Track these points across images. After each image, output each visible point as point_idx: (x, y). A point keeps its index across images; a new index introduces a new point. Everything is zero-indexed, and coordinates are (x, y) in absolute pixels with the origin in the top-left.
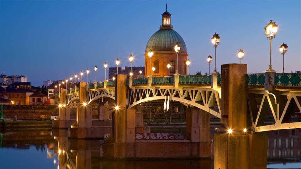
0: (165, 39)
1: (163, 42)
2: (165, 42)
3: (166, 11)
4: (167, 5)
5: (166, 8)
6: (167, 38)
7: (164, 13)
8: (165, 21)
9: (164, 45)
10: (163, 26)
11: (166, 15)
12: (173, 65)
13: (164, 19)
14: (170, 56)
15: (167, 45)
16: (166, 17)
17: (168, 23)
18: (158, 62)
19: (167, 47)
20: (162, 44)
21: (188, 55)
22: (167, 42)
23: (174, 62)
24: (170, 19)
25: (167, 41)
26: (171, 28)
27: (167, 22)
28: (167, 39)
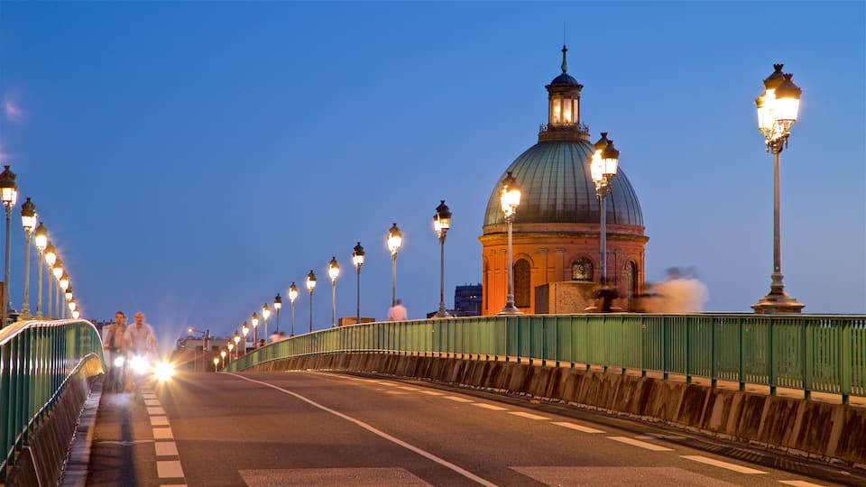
0: (553, 179)
1: (545, 190)
2: (552, 190)
3: (564, 71)
4: (564, 50)
5: (564, 63)
6: (561, 174)
7: (554, 82)
8: (557, 109)
9: (551, 202)
10: (551, 128)
11: (563, 87)
12: (586, 276)
13: (555, 101)
14: (572, 243)
15: (560, 201)
16: (561, 93)
17: (568, 115)
18: (529, 265)
19: (560, 208)
20: (542, 196)
21: (647, 239)
22: (560, 191)
23: (587, 266)
24: (576, 101)
25: (560, 185)
26: (583, 137)
27: (564, 113)
28: (560, 180)
